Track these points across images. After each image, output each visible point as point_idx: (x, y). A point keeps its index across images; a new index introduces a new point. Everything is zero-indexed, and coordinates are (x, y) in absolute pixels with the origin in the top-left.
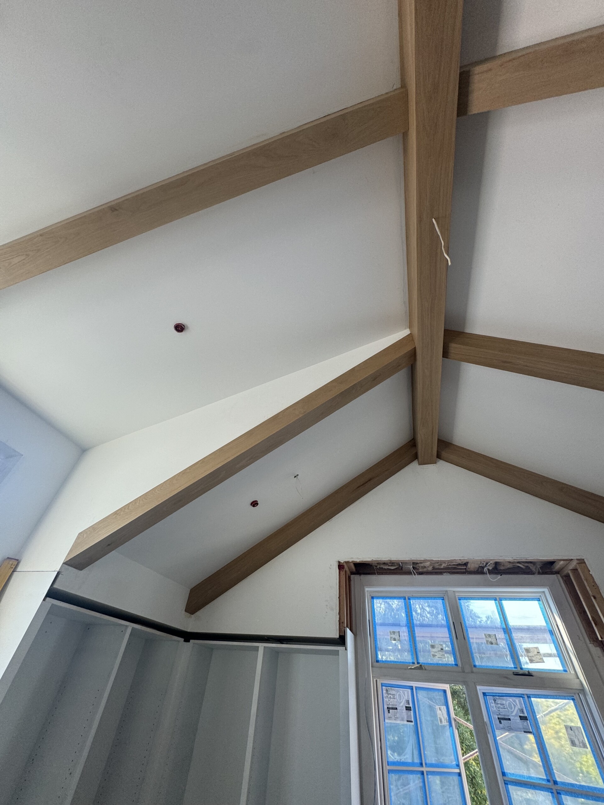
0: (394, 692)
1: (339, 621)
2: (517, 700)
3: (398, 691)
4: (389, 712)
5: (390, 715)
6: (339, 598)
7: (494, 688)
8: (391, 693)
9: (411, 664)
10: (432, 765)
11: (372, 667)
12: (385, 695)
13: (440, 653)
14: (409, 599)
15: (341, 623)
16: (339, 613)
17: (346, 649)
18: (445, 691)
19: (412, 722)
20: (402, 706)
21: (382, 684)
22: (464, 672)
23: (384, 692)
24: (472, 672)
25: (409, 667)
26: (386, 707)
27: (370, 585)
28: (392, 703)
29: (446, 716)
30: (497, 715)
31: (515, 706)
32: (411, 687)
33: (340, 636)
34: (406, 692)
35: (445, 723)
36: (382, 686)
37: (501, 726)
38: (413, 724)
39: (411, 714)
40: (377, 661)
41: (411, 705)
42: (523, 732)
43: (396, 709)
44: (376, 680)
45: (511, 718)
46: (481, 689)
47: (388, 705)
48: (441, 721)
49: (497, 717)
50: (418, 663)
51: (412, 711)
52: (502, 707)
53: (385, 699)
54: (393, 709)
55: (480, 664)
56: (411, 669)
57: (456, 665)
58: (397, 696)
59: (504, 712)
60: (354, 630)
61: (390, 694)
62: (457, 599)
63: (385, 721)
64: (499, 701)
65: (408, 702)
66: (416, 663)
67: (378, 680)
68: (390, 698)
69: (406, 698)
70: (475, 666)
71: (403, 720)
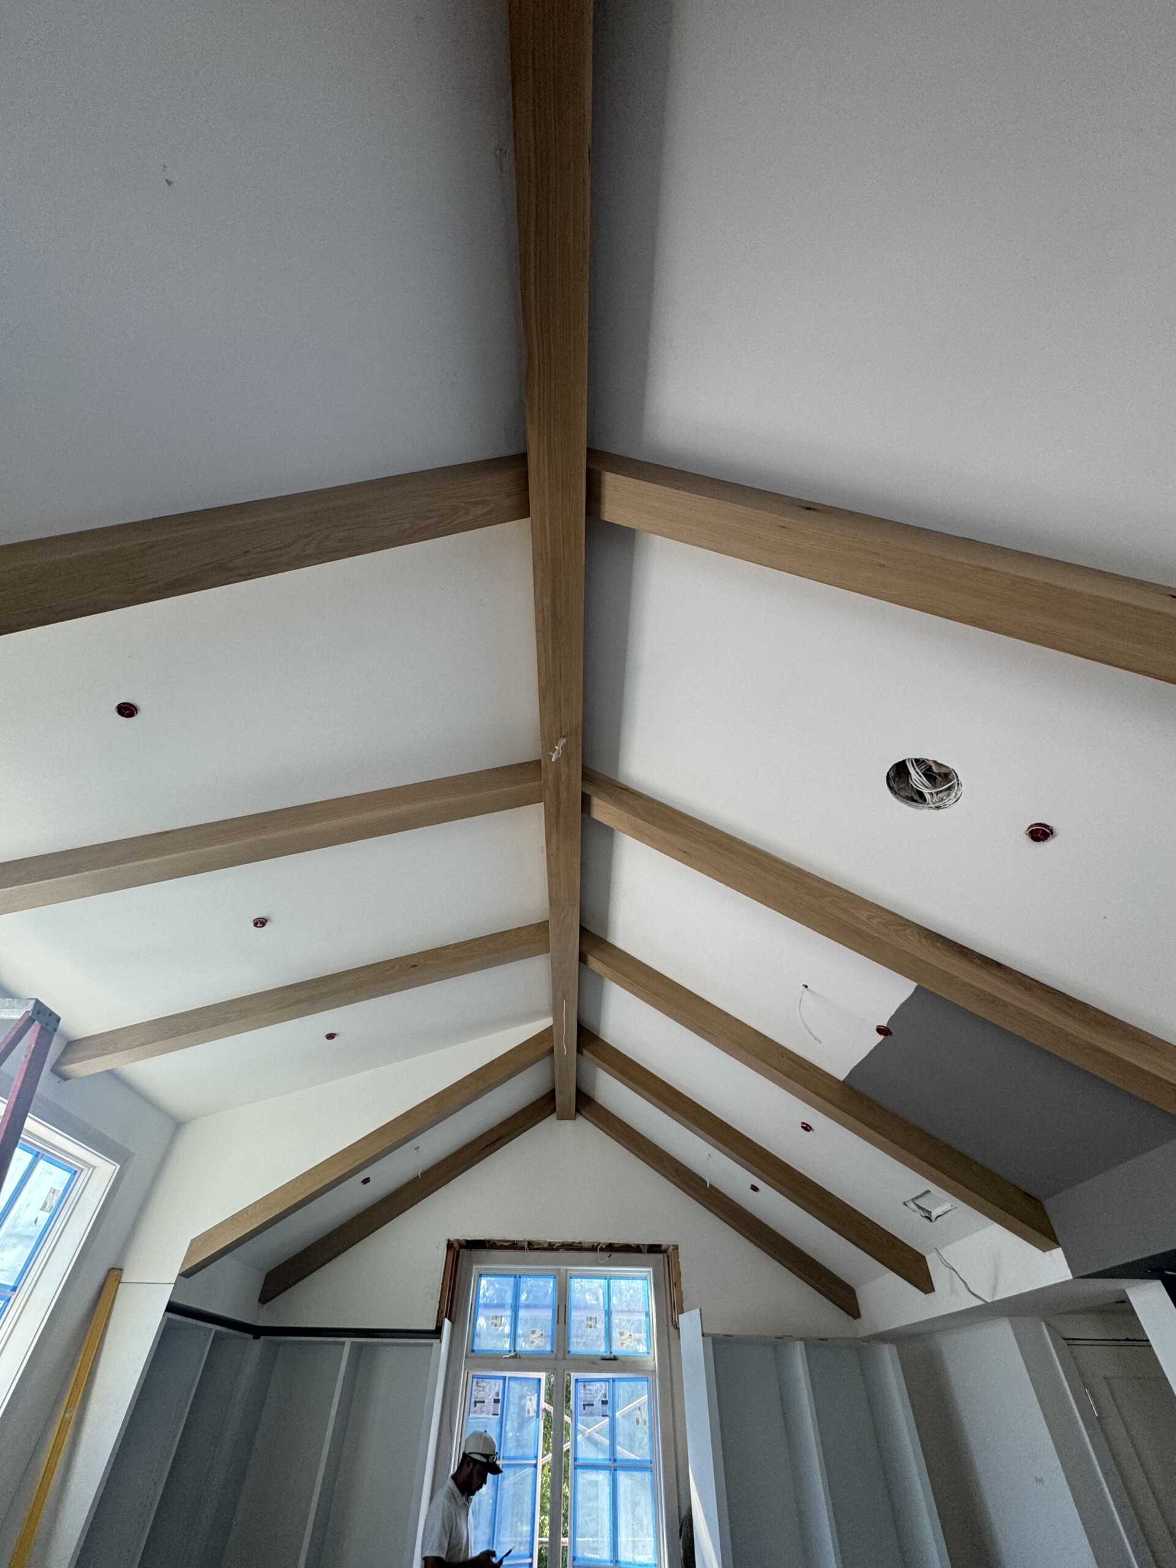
0: (484, 1384)
1: (439, 1310)
2: (603, 1384)
3: (489, 1383)
4: (475, 1406)
5: (476, 1409)
6: (442, 1283)
7: (586, 1374)
8: (482, 1385)
9: (507, 1353)
10: (509, 1458)
11: (466, 1357)
12: (474, 1388)
13: (540, 1339)
14: (520, 1277)
15: (440, 1312)
16: (440, 1302)
17: (441, 1342)
18: (539, 1380)
19: (497, 1415)
20: (491, 1399)
21: (473, 1376)
22: (556, 1359)
23: (475, 1384)
24: (564, 1359)
25: (504, 1356)
26: (473, 1400)
27: (480, 1262)
28: (480, 1395)
29: (535, 1407)
30: (584, 1401)
31: (600, 1391)
32: (504, 1378)
33: (437, 1327)
34: (497, 1383)
35: (532, 1414)
36: (473, 1378)
37: (584, 1412)
38: (498, 1417)
39: (498, 1407)
40: (473, 1351)
41: (500, 1397)
42: (601, 1417)
43: (484, 1402)
44: (468, 1373)
45: (595, 1403)
46: (574, 1375)
47: (475, 1398)
48: (529, 1412)
49: (582, 1403)
50: (515, 1351)
51: (500, 1404)
52: (589, 1392)
53: (473, 1392)
54: (480, 1402)
55: (575, 1349)
56: (506, 1358)
57: (552, 1351)
58: (487, 1389)
59: (589, 1398)
60: (453, 1319)
61: (480, 1386)
62: (568, 1277)
63: (469, 1415)
64: (588, 1387)
65: (498, 1394)
66: (513, 1351)
67: (470, 1371)
68: (480, 1390)
69: (496, 1390)
70: (569, 1352)
71: (488, 1413)
